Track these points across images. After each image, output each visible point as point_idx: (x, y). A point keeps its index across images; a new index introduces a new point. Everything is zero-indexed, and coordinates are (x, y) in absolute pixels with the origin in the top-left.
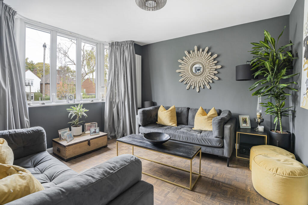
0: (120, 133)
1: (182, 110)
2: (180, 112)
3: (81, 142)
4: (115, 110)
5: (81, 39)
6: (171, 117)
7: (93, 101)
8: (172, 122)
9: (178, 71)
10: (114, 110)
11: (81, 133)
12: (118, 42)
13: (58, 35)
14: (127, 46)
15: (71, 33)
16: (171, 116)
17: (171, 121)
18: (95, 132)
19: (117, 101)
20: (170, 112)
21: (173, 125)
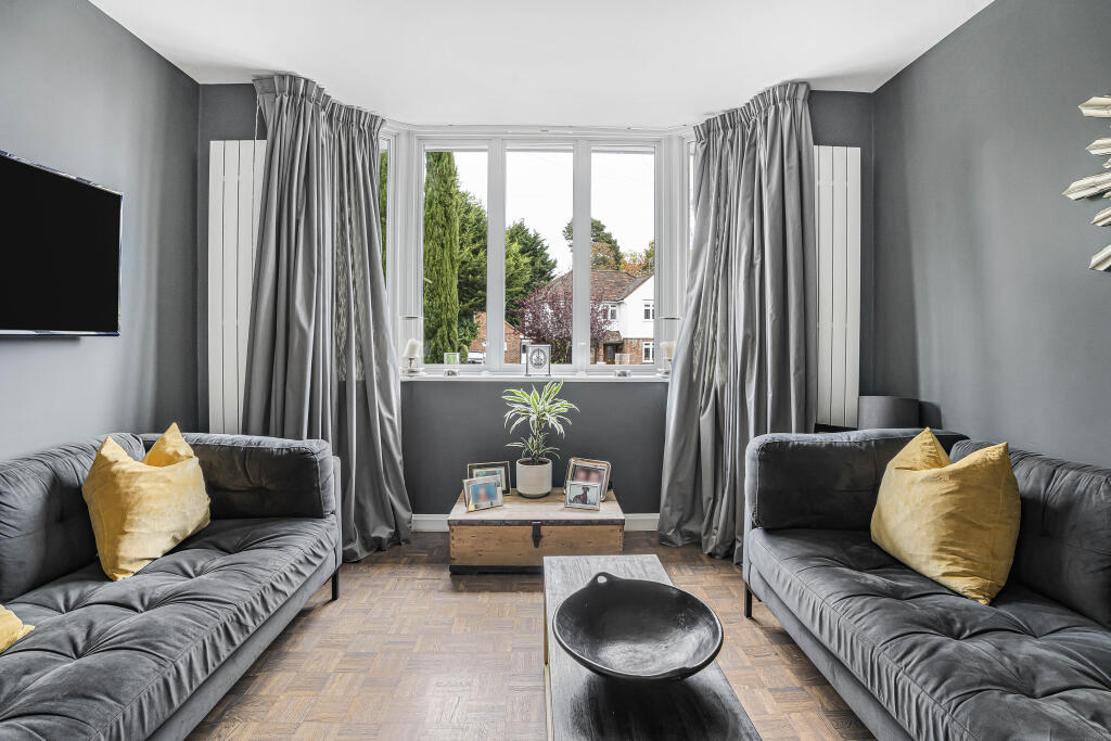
0: (717, 528)
1: (1081, 488)
2: (1057, 500)
3: (506, 525)
4: (706, 420)
5: (590, 140)
6: (952, 522)
7: (624, 374)
8: (955, 563)
9: (1079, 188)
10: (702, 419)
11: (547, 487)
12: (732, 113)
13: (509, 150)
14: (767, 118)
15: (545, 129)
16: (950, 516)
17: (943, 548)
18: (583, 499)
19: (718, 380)
20: (952, 485)
21: (959, 584)
